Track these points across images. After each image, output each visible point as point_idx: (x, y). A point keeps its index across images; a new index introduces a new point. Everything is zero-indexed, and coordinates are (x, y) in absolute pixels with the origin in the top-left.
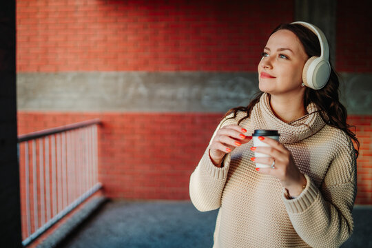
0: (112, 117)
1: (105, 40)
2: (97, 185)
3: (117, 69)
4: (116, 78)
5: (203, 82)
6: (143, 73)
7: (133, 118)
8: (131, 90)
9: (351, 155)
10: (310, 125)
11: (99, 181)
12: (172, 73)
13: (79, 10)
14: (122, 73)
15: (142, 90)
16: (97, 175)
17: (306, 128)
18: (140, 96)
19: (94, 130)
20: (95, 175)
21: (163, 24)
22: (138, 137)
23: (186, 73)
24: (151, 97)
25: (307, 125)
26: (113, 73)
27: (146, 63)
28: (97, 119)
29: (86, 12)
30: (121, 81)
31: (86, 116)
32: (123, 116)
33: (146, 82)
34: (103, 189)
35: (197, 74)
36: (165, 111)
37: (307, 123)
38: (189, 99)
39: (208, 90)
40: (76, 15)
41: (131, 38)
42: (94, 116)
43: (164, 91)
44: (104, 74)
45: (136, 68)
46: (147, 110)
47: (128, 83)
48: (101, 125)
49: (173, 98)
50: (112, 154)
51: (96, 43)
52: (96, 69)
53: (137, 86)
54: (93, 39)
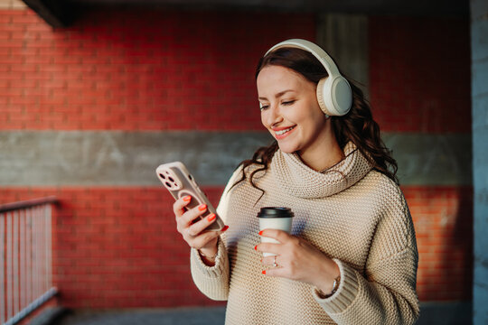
0: (74, 193)
1: (65, 87)
2: (52, 290)
3: (80, 127)
4: (80, 140)
5: (199, 144)
6: (118, 132)
7: (102, 194)
8: (101, 157)
9: (404, 212)
10: (346, 173)
11: (53, 286)
12: (157, 133)
13: (28, 45)
14: (88, 133)
15: (117, 156)
16: (51, 276)
17: (341, 176)
18: (113, 164)
19: (48, 212)
20: (48, 277)
21: (145, 68)
22: (110, 221)
23: (177, 133)
24: (129, 166)
25: (341, 173)
26: (75, 133)
27: (122, 119)
28: (52, 197)
29: (38, 50)
30: (87, 144)
31: (36, 192)
32: (89, 192)
33: (121, 145)
34: (58, 296)
35: (191, 134)
37: (341, 169)
39: (207, 156)
40: (25, 53)
41: (101, 85)
42: (46, 193)
44: (62, 133)
45: (108, 127)
46: (122, 184)
47: (96, 147)
48: (58, 205)
50: (73, 247)
51: (52, 91)
52: (52, 126)
53: (109, 150)
54: (48, 86)
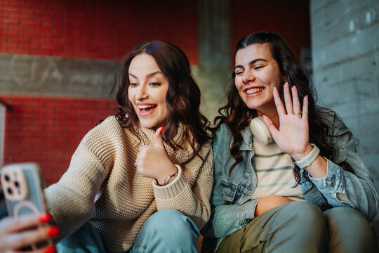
0: (21, 100)
1: (19, 23)
3: (30, 53)
4: (29, 62)
6: (59, 58)
7: (44, 102)
8: (45, 74)
12: (87, 60)
14: (36, 57)
15: (57, 75)
16: (3, 162)
18: (55, 81)
19: (2, 114)
21: (80, 14)
22: (50, 122)
23: (102, 61)
24: (65, 82)
26: (26, 57)
27: (61, 49)
30: (34, 65)
32: (33, 100)
33: (60, 67)
36: (79, 96)
38: (104, 86)
43: (78, 77)
44: (16, 56)
45: (50, 53)
46: (60, 95)
47: (42, 67)
48: (10, 108)
49: (88, 84)
51: (8, 24)
52: (7, 51)
53: (52, 71)
54: (6, 21)
